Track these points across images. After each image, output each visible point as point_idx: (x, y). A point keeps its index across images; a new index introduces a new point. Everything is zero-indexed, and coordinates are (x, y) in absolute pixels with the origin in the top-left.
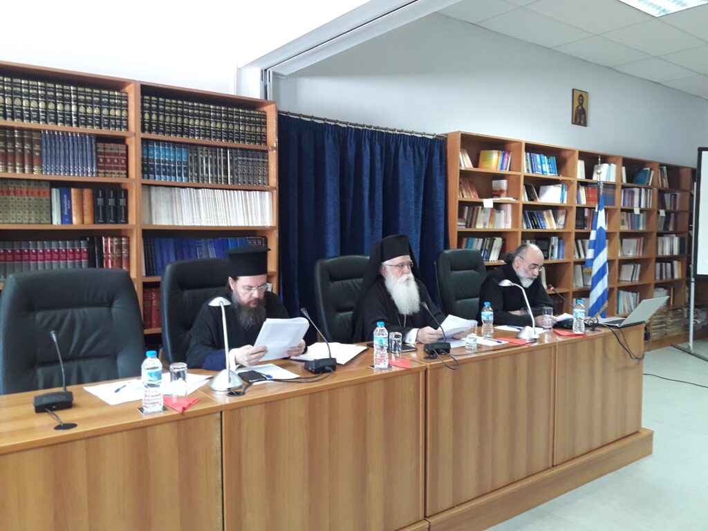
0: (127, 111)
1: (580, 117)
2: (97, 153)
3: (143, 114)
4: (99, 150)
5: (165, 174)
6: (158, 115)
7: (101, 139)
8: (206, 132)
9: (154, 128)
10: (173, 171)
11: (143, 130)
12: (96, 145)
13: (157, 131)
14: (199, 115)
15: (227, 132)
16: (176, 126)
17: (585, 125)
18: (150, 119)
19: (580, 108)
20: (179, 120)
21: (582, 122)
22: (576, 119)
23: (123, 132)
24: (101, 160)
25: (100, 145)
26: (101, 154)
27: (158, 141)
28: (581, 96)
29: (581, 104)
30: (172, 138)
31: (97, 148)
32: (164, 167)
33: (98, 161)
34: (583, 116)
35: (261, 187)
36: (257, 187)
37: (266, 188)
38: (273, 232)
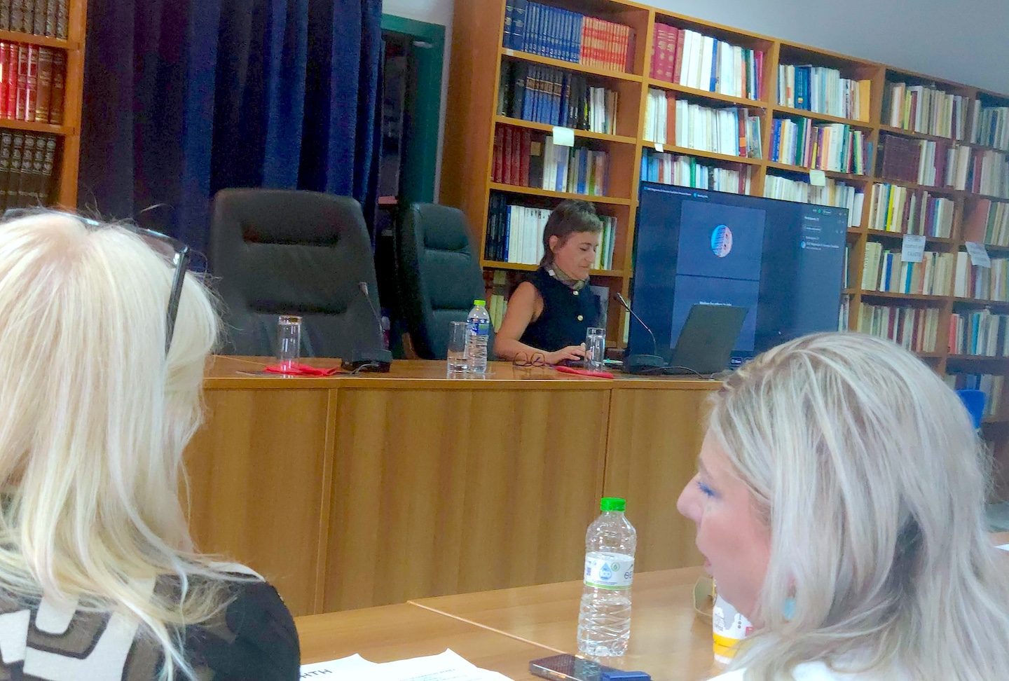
35: (48, 40)
36: (38, 39)
37: (60, 42)
38: (67, 140)
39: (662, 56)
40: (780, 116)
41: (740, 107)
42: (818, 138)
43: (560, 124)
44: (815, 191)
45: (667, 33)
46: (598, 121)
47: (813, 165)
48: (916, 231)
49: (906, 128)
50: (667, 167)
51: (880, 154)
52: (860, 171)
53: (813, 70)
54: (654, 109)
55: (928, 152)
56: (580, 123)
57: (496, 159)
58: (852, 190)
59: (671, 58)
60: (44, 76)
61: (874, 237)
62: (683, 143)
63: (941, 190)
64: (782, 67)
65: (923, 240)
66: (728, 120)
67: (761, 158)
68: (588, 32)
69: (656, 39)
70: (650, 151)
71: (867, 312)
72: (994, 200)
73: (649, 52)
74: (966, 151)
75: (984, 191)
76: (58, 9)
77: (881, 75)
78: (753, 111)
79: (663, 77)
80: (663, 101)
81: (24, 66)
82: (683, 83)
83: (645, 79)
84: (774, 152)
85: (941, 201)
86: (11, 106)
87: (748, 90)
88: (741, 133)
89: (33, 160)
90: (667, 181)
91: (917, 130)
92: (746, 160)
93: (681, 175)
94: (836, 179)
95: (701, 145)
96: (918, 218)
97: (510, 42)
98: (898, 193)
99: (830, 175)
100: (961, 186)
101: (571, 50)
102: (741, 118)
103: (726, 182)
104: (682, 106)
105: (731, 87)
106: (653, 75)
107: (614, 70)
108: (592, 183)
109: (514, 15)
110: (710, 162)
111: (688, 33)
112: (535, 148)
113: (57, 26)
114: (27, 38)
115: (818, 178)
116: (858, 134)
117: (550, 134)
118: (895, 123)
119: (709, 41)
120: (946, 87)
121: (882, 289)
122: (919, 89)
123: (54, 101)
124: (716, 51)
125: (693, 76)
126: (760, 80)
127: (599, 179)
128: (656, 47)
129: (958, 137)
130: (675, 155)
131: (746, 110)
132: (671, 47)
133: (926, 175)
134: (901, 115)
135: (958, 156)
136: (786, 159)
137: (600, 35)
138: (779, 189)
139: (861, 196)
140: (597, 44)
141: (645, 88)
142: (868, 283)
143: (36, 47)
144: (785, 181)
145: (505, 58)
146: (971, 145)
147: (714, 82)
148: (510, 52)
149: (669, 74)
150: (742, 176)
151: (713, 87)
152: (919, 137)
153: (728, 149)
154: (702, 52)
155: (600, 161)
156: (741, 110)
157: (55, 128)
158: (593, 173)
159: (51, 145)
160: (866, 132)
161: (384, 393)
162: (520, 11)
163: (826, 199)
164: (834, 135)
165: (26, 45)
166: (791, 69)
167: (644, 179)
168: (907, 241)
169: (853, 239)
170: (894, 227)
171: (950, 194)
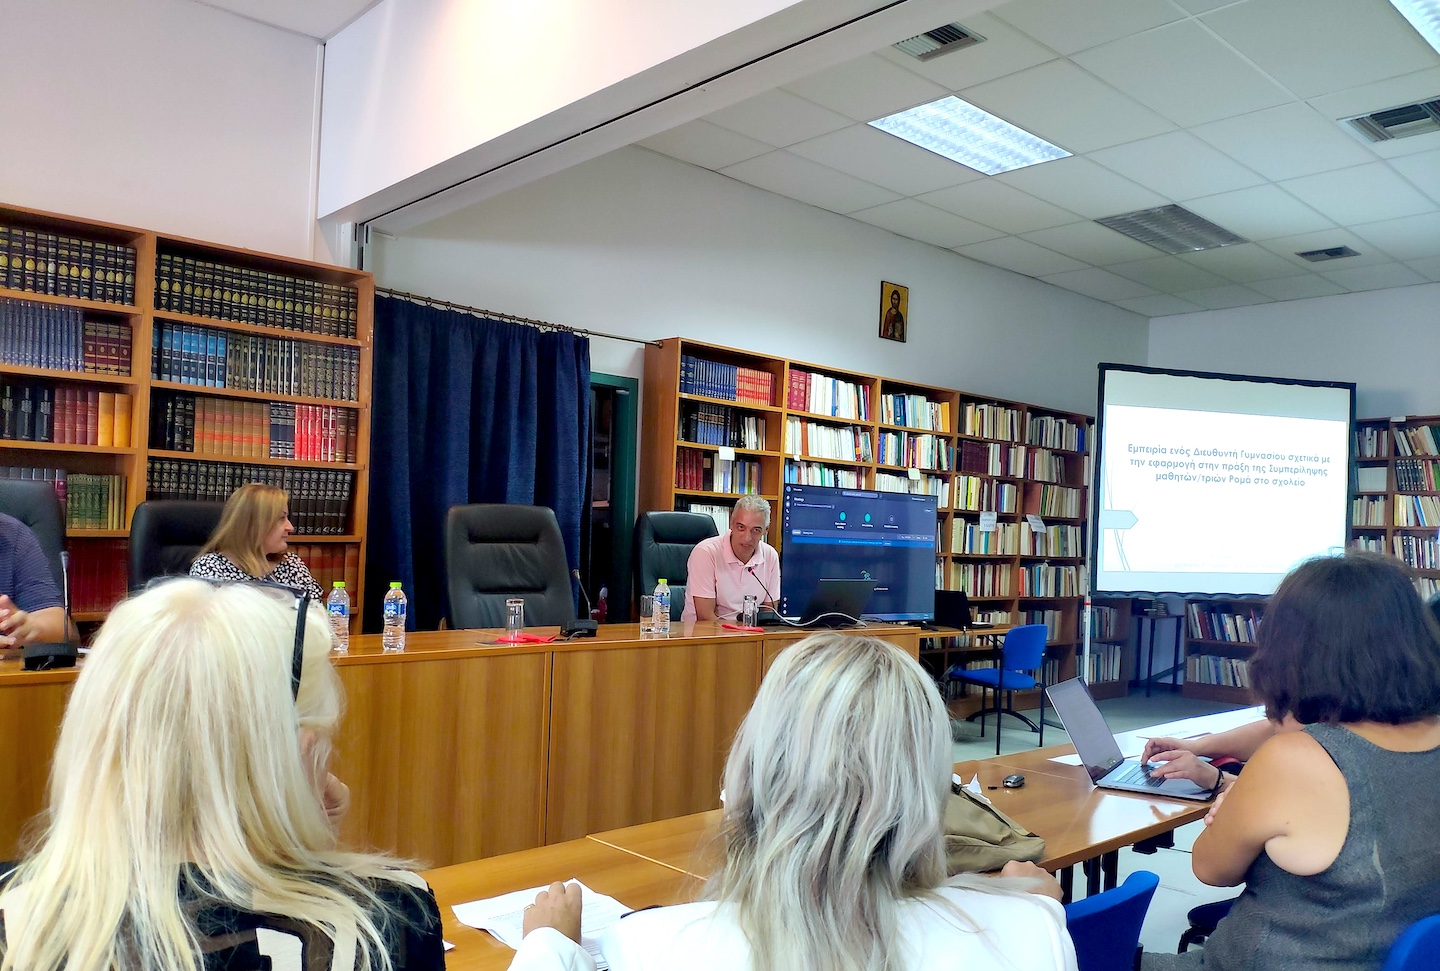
0: (134, 275)
1: (893, 326)
2: (85, 337)
3: (159, 281)
4: (87, 333)
5: (188, 374)
6: (183, 286)
7: (91, 315)
8: (259, 315)
9: (175, 304)
10: (202, 371)
11: (158, 305)
12: (84, 325)
13: (181, 309)
14: (249, 288)
15: (293, 315)
16: (212, 303)
17: (902, 339)
18: (170, 290)
19: (894, 311)
20: (217, 294)
21: (897, 335)
22: (886, 330)
23: (126, 308)
24: (91, 348)
25: (90, 325)
26: (90, 338)
27: (180, 324)
28: (895, 292)
29: (896, 306)
30: (204, 320)
31: (84, 329)
32: (188, 364)
33: (85, 349)
34: (898, 325)
35: (345, 403)
36: (338, 402)
37: (353, 404)
38: (360, 474)
39: (796, 393)
40: (884, 431)
41: (854, 426)
42: (912, 446)
43: (724, 445)
44: (912, 484)
45: (799, 376)
46: (752, 441)
47: (911, 465)
48: (989, 509)
49: (977, 435)
50: (804, 470)
51: (959, 456)
52: (945, 468)
53: (906, 397)
54: (791, 431)
55: (994, 451)
56: (739, 443)
57: (678, 472)
58: (940, 481)
59: (802, 394)
60: (341, 428)
61: (958, 514)
62: (813, 454)
63: (1005, 478)
64: (884, 396)
65: (995, 515)
66: (846, 435)
67: (872, 462)
68: (742, 378)
69: (791, 380)
70: (791, 461)
71: (957, 569)
72: (1045, 483)
73: (786, 390)
74: (1022, 449)
75: (1038, 477)
76: (351, 379)
77: (957, 399)
78: (865, 429)
79: (797, 408)
80: (798, 424)
81: (327, 422)
82: (812, 411)
83: (784, 410)
84: (881, 457)
85: (1006, 487)
86: (318, 451)
87: (860, 414)
88: (856, 445)
89: (334, 490)
90: (804, 482)
91: (985, 436)
92: (861, 464)
93: (814, 477)
94: (928, 474)
95: (828, 455)
96: (991, 501)
97: (685, 388)
98: (974, 482)
99: (923, 471)
100: (1020, 475)
101: (730, 392)
102: (856, 433)
103: (847, 480)
104: (812, 427)
105: (847, 412)
106: (790, 407)
107: (763, 405)
108: (750, 486)
109: (687, 369)
110: (835, 467)
111: (814, 375)
112: (707, 464)
113: (350, 391)
114: (329, 401)
115: (914, 474)
116: (942, 441)
117: (717, 452)
118: (969, 432)
119: (830, 380)
120: (1007, 405)
121: (967, 552)
122: (985, 407)
123: (349, 447)
124: (834, 386)
125: (819, 406)
126: (869, 406)
127: (754, 482)
128: (791, 387)
129: (1016, 440)
130: (809, 464)
131: (859, 428)
132: (802, 387)
133: (995, 468)
134: (973, 426)
135: (1016, 454)
136: (890, 461)
137: (750, 380)
138: (887, 484)
139: (947, 485)
140: (748, 387)
141: (784, 416)
142: (956, 548)
143: (335, 408)
144: (891, 477)
145: (682, 400)
146: (1025, 445)
147: (835, 409)
148: (685, 396)
149: (801, 405)
150: (859, 475)
151: (834, 414)
152: (987, 441)
153: (848, 457)
154: (825, 388)
155: (755, 469)
156: (856, 429)
157: (350, 466)
158: (750, 479)
159: (348, 478)
160: (948, 439)
161: (591, 654)
162: (691, 366)
163: (921, 489)
164: (925, 443)
165: (327, 407)
166: (890, 397)
167: (787, 482)
168: (983, 516)
169: (943, 517)
170: (973, 507)
171: (1013, 481)
